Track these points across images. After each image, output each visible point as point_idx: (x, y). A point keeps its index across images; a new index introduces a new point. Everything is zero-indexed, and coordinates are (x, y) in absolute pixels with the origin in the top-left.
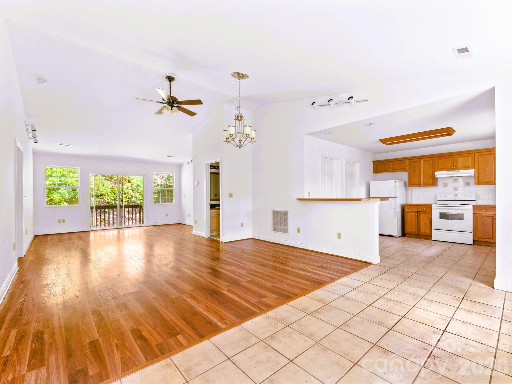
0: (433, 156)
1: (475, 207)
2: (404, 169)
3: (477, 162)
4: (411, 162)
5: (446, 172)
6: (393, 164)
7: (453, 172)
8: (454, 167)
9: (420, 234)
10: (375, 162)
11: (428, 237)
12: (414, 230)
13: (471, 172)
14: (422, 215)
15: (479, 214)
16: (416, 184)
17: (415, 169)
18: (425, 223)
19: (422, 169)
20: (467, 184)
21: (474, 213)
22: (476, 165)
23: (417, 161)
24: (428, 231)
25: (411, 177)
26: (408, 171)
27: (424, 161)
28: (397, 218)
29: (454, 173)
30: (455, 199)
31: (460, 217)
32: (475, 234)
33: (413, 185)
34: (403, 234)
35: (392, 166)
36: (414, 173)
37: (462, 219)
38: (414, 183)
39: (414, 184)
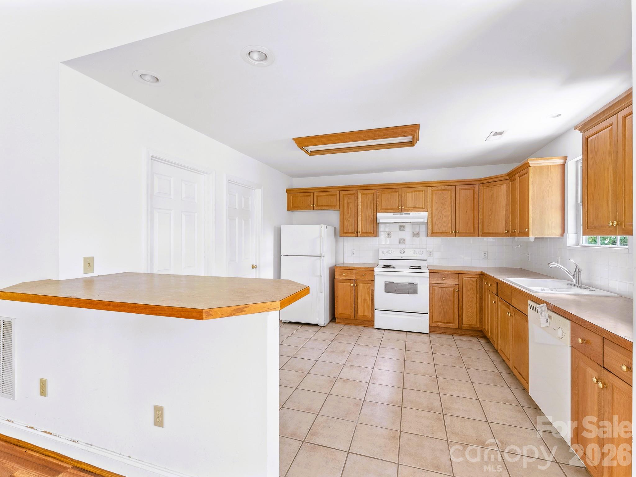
0: (374, 188)
1: (433, 273)
2: (334, 205)
3: (431, 200)
4: (344, 195)
5: (391, 214)
6: (318, 196)
7: (401, 214)
8: (402, 207)
9: (357, 319)
10: (291, 192)
11: (369, 322)
12: (349, 311)
13: (422, 216)
14: (361, 285)
15: (436, 284)
16: (350, 233)
17: (350, 207)
18: (365, 300)
19: (360, 207)
20: (416, 234)
21: (431, 282)
22: (430, 206)
23: (352, 194)
24: (368, 314)
25: (343, 221)
26: (339, 210)
27: (362, 194)
28: (323, 294)
29: (402, 217)
30: (401, 258)
31: (412, 289)
32: (431, 317)
33: (346, 233)
34: (333, 319)
35: (315, 200)
36: (348, 213)
37: (415, 292)
38: (348, 230)
39: (348, 233)
